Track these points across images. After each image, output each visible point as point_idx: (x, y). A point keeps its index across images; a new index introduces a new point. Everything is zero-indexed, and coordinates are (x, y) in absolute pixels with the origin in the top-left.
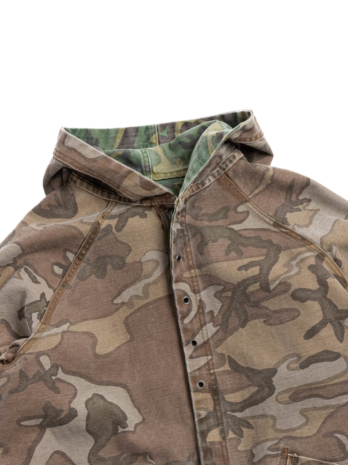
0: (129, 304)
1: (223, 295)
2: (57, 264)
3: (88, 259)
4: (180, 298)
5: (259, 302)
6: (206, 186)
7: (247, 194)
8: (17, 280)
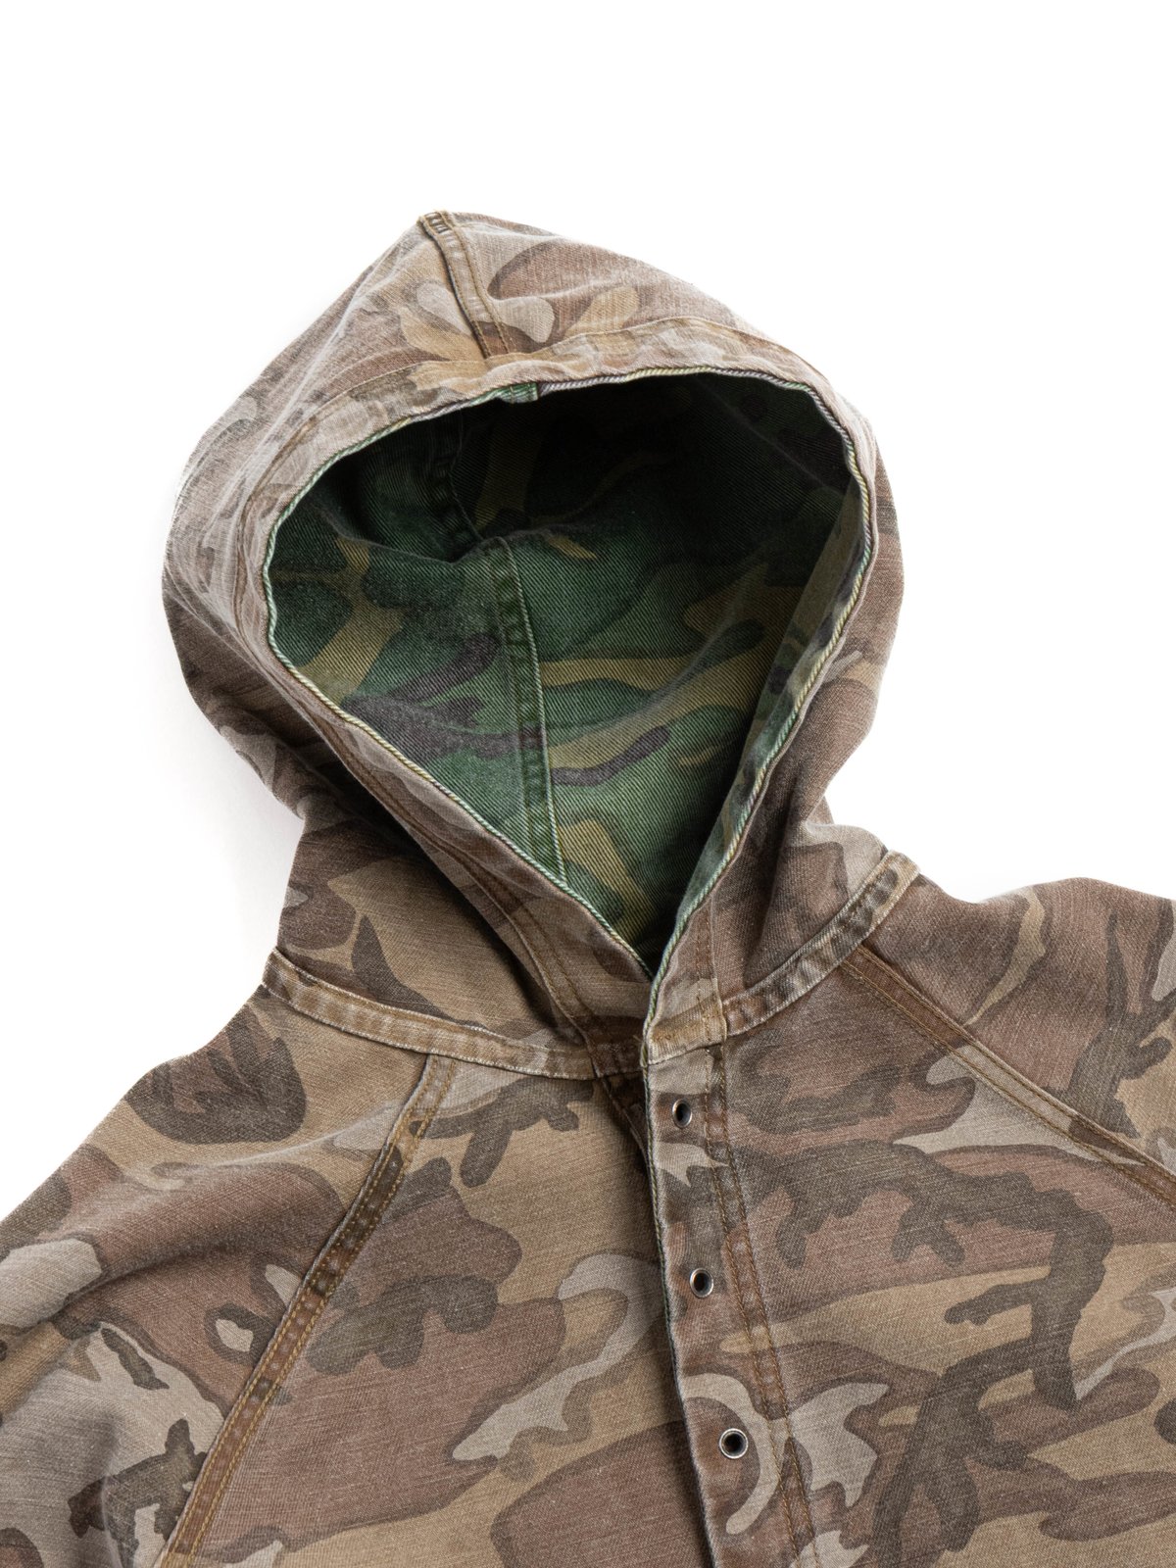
0: (516, 1462)
1: (883, 1421)
2: (227, 1313)
3: (353, 1294)
4: (710, 1433)
5: (1025, 1449)
6: (793, 998)
7: (960, 1014)
8: (74, 1378)
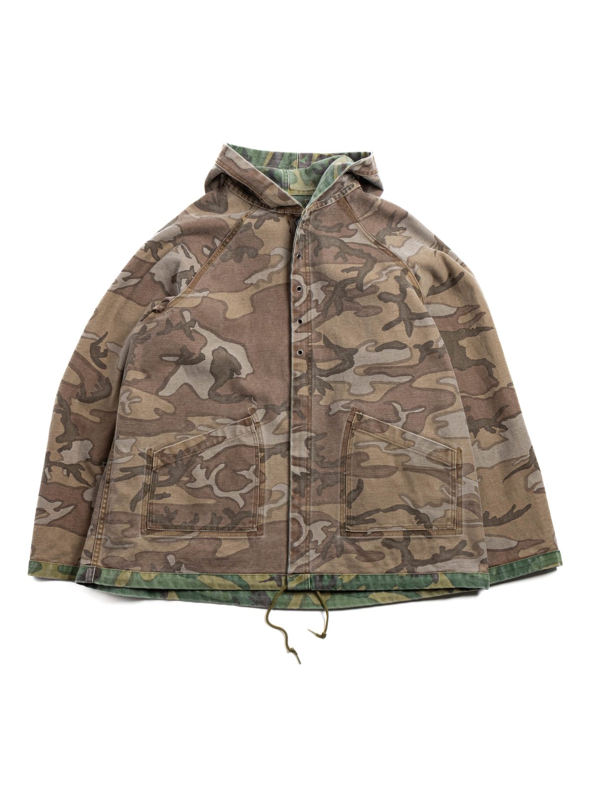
0: (256, 285)
1: (327, 289)
2: (206, 247)
3: (230, 246)
4: (295, 286)
5: (353, 298)
6: (328, 204)
7: (358, 217)
8: (174, 253)
